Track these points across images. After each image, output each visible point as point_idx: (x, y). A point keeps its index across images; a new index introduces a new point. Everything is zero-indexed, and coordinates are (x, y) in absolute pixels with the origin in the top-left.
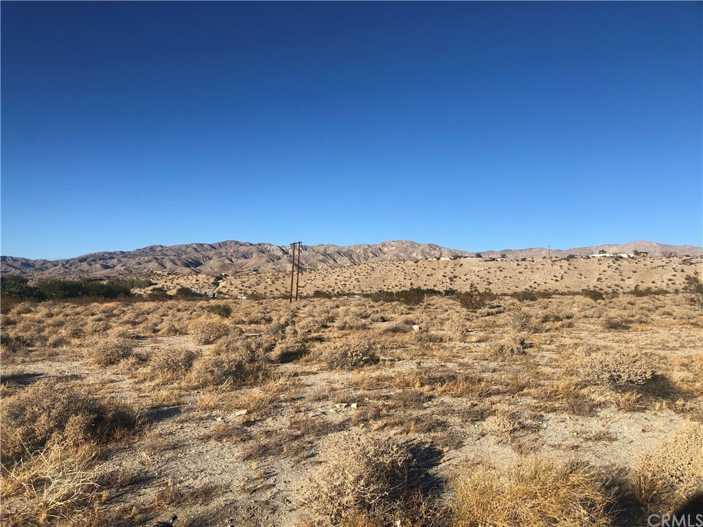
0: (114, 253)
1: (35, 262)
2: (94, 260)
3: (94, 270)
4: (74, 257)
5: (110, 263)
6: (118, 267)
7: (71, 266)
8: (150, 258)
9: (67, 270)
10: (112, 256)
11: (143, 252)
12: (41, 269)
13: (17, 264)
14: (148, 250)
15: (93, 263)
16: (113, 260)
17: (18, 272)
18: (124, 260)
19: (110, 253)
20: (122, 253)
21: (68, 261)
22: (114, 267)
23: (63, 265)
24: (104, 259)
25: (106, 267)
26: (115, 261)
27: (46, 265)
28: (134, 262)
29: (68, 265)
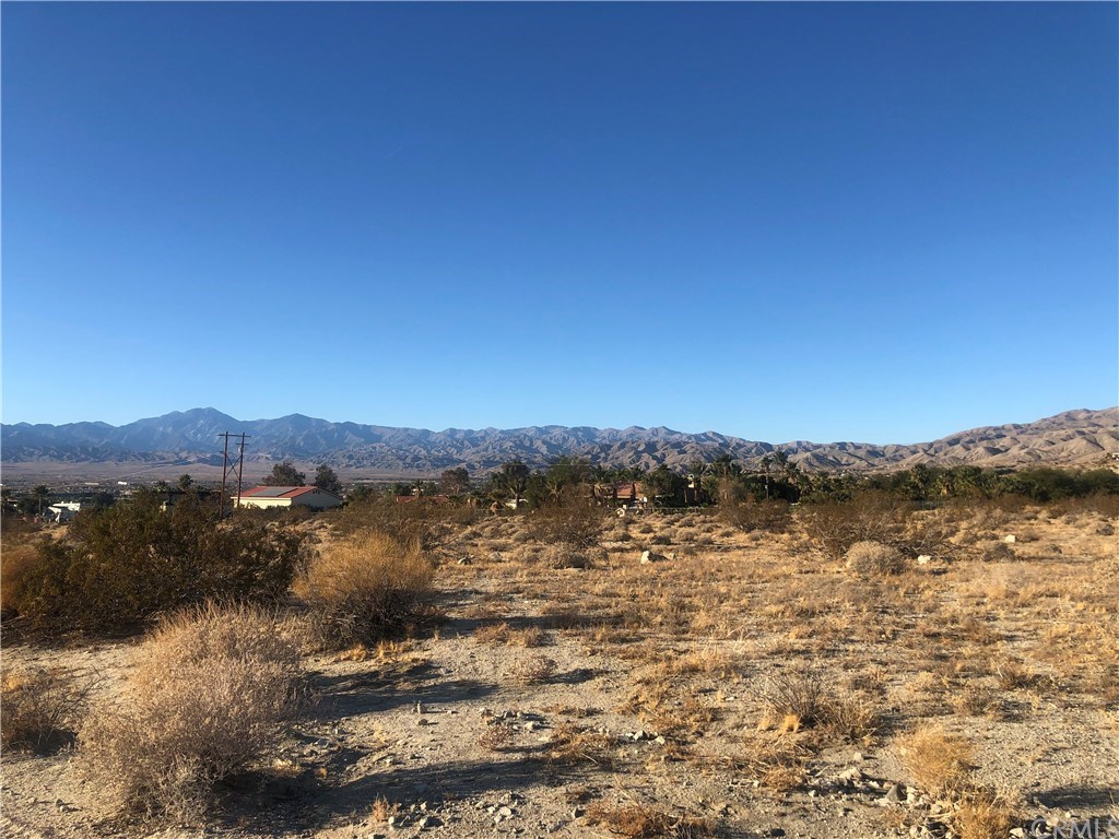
0: (1003, 428)
1: (885, 448)
2: (972, 442)
3: (975, 457)
4: (940, 438)
5: (1000, 443)
6: (1014, 451)
7: (936, 452)
8: (1070, 432)
9: (933, 459)
10: (1000, 433)
11: (1054, 423)
12: (895, 459)
13: (861, 453)
14: (1063, 419)
15: (971, 445)
16: (1004, 440)
17: (864, 464)
18: (1022, 437)
19: (996, 429)
20: (1016, 427)
21: (931, 445)
22: (1007, 450)
23: (925, 451)
24: (990, 438)
25: (995, 451)
26: (1005, 442)
27: (900, 453)
28: (1041, 441)
29: (932, 451)
